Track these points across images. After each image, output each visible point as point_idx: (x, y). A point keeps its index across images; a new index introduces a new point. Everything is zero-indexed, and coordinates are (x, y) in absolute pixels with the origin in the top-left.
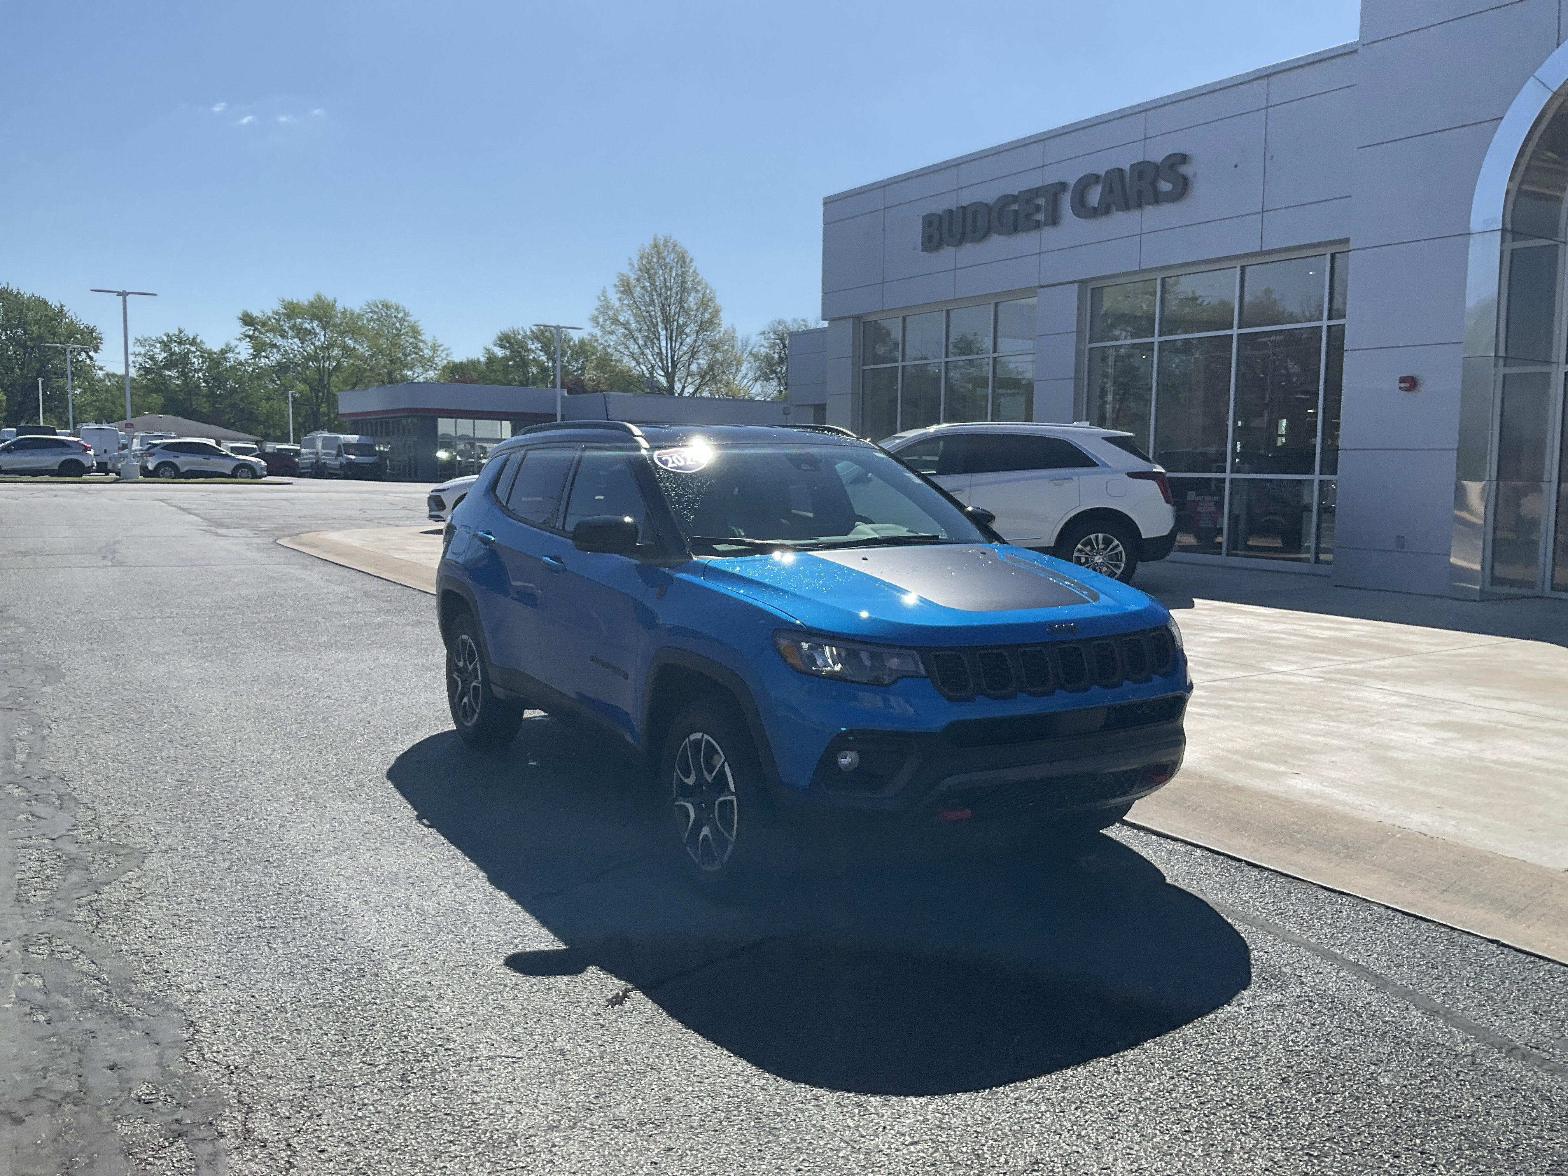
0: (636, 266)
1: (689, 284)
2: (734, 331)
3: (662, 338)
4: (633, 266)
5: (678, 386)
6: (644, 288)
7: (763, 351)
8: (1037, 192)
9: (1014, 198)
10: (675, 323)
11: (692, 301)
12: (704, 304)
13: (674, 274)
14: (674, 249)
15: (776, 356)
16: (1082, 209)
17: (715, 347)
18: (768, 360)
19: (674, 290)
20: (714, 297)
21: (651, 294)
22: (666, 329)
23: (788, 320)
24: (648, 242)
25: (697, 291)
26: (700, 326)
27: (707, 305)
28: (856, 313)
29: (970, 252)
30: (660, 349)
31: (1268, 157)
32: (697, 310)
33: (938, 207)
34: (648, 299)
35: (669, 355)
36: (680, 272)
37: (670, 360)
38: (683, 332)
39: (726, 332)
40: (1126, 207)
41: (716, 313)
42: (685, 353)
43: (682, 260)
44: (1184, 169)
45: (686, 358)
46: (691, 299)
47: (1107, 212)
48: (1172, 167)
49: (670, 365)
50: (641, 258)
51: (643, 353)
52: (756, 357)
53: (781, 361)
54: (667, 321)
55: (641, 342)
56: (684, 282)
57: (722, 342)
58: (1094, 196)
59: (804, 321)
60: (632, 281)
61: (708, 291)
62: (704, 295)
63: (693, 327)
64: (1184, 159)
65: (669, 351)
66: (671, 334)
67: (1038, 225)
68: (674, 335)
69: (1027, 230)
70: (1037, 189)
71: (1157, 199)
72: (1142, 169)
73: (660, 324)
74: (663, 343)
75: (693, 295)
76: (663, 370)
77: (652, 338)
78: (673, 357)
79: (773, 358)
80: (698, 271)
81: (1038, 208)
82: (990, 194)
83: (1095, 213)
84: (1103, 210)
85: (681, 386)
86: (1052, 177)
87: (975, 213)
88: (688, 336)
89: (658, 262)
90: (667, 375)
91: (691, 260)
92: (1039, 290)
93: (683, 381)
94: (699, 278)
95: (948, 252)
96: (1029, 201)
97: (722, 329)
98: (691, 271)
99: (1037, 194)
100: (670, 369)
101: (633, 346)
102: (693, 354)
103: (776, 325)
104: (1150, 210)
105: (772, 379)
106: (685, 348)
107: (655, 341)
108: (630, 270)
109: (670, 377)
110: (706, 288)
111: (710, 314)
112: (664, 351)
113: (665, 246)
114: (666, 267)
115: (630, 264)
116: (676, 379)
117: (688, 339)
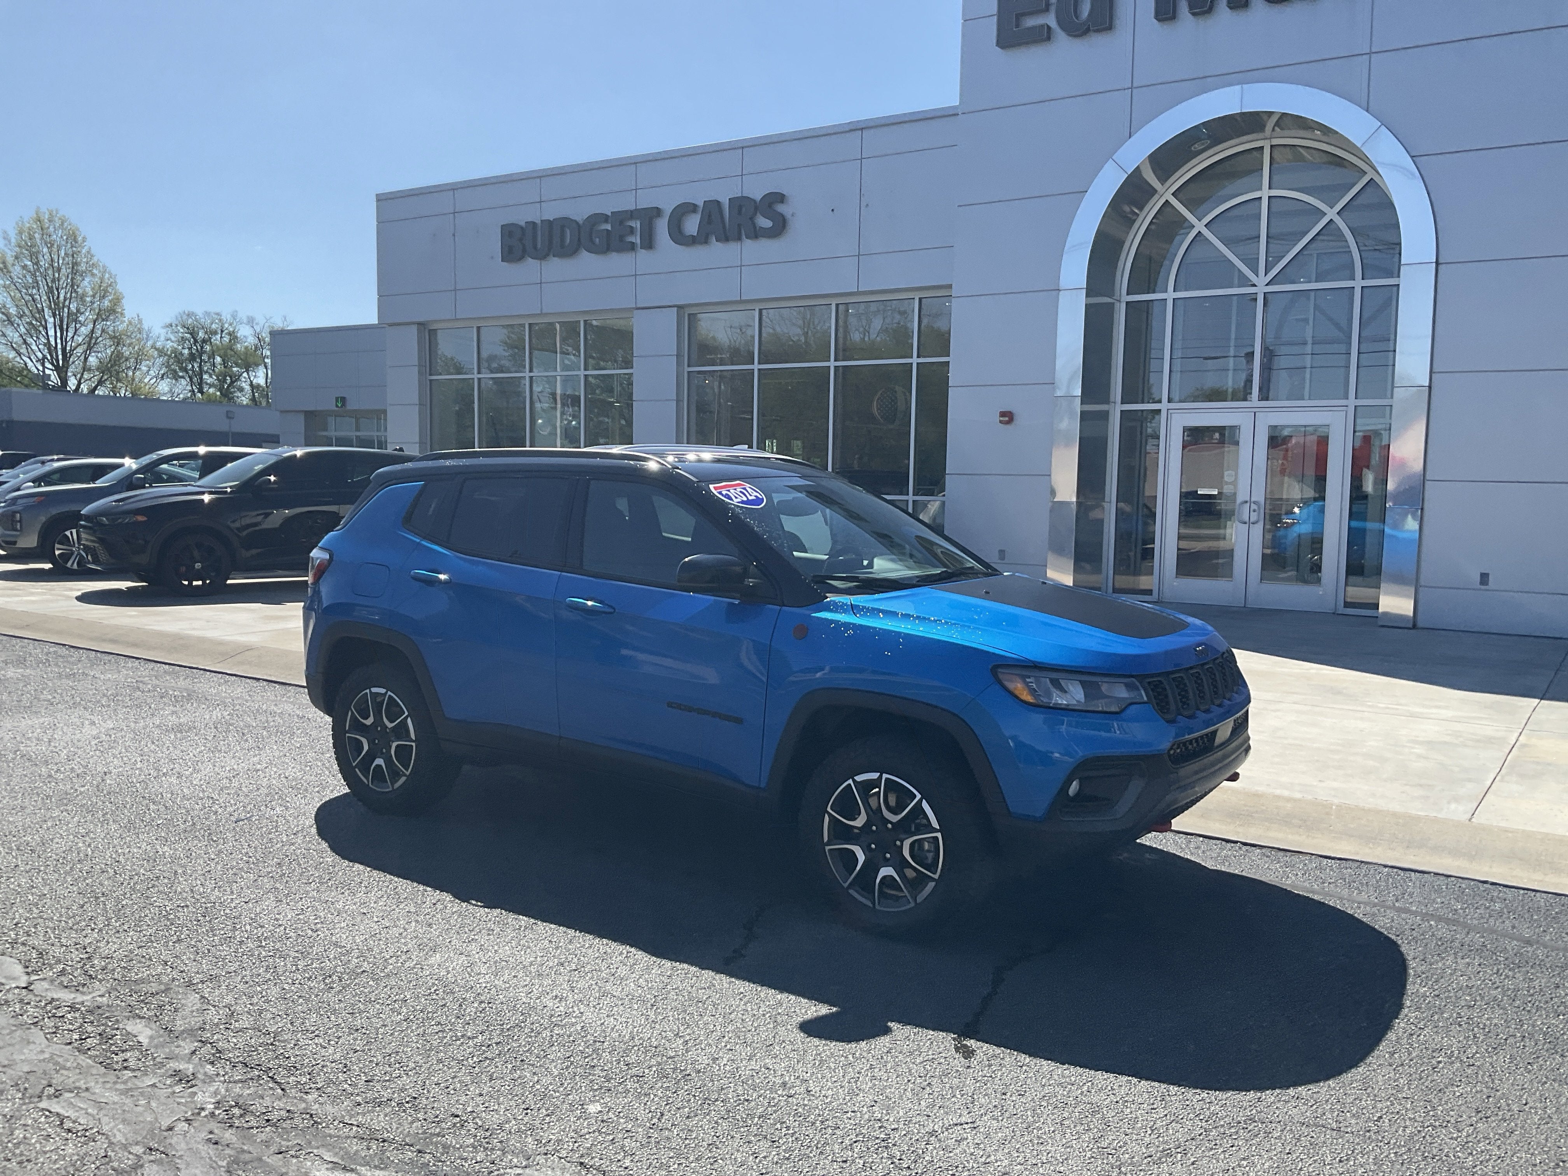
0: (13, 240)
1: (83, 267)
2: (140, 321)
3: (49, 326)
4: (10, 241)
5: (72, 383)
6: (25, 267)
7: (169, 344)
8: (632, 214)
9: (605, 218)
10: (66, 310)
11: (86, 285)
12: (102, 291)
13: (62, 253)
14: (62, 224)
15: (186, 352)
16: (678, 236)
17: (117, 340)
18: (177, 356)
19: (63, 271)
20: (115, 282)
21: (34, 275)
22: (54, 316)
23: (199, 312)
24: (28, 215)
25: (93, 275)
26: (98, 314)
27: (106, 291)
28: (422, 320)
29: (555, 267)
30: (48, 339)
31: (863, 204)
32: (94, 296)
33: (521, 217)
34: (30, 281)
35: (59, 346)
36: (70, 252)
37: (60, 352)
38: (76, 321)
39: (130, 323)
40: (725, 238)
41: (117, 301)
42: (80, 345)
43: (73, 238)
44: (780, 208)
45: (80, 350)
46: (86, 283)
47: (706, 242)
48: (770, 205)
49: (60, 357)
50: (20, 233)
51: (25, 342)
52: (161, 352)
53: (192, 358)
54: (57, 308)
55: (23, 330)
56: (75, 264)
57: (125, 333)
58: (692, 225)
59: (218, 314)
60: (10, 260)
61: (107, 276)
62: (102, 280)
63: (88, 316)
64: (780, 198)
65: (59, 341)
66: (61, 321)
67: (632, 247)
68: (65, 322)
69: (619, 250)
70: (631, 211)
71: (756, 234)
72: (740, 204)
73: (46, 310)
74: (51, 332)
75: (87, 279)
76: (52, 364)
77: (36, 327)
78: (64, 349)
79: (181, 354)
80: (92, 252)
81: (632, 231)
82: (580, 212)
83: (692, 241)
84: (700, 239)
85: (76, 382)
86: (645, 202)
87: (563, 228)
88: (82, 325)
89: (42, 239)
90: (57, 368)
91: (84, 239)
92: (636, 311)
93: (79, 376)
94: (95, 259)
95: (531, 263)
96: (621, 222)
97: (126, 319)
98: (84, 251)
99: (631, 215)
100: (61, 362)
101: (11, 334)
102: (91, 345)
103: (185, 317)
104: (748, 243)
105: (183, 377)
106: (80, 339)
107: (41, 329)
108: (6, 245)
109: (62, 371)
110: (105, 272)
111: (110, 301)
112: (53, 343)
113: (50, 221)
114: (52, 245)
115: (4, 238)
116: (69, 374)
117: (83, 329)
